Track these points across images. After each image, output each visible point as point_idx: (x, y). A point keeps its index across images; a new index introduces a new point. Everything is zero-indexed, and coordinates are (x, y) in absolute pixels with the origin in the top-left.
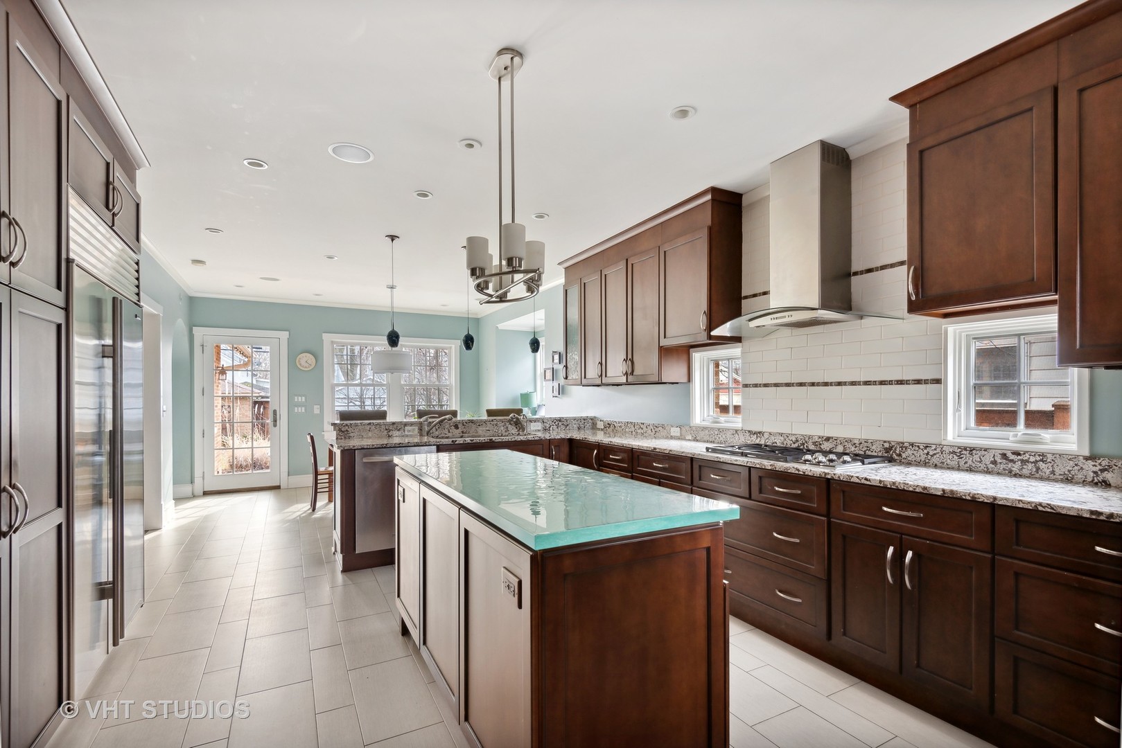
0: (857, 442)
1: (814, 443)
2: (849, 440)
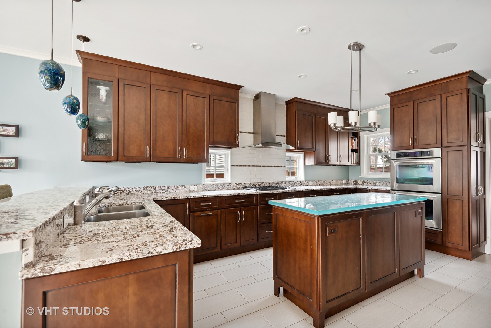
0: (270, 183)
1: (259, 185)
2: (268, 183)
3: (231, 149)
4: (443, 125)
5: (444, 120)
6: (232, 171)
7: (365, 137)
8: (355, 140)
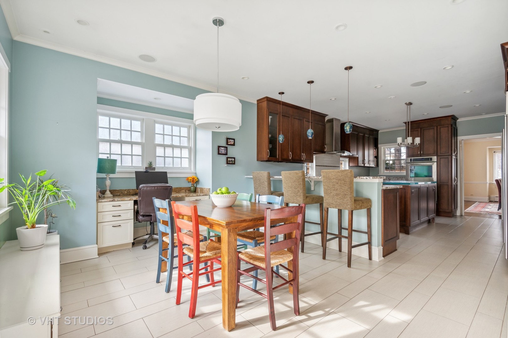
3: (316, 155)
4: (438, 143)
5: (439, 141)
6: (316, 169)
7: (382, 148)
8: (375, 150)
